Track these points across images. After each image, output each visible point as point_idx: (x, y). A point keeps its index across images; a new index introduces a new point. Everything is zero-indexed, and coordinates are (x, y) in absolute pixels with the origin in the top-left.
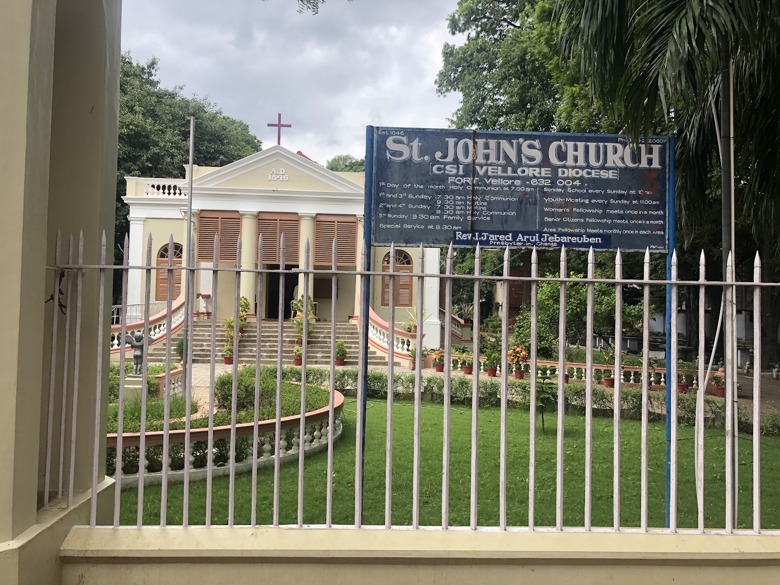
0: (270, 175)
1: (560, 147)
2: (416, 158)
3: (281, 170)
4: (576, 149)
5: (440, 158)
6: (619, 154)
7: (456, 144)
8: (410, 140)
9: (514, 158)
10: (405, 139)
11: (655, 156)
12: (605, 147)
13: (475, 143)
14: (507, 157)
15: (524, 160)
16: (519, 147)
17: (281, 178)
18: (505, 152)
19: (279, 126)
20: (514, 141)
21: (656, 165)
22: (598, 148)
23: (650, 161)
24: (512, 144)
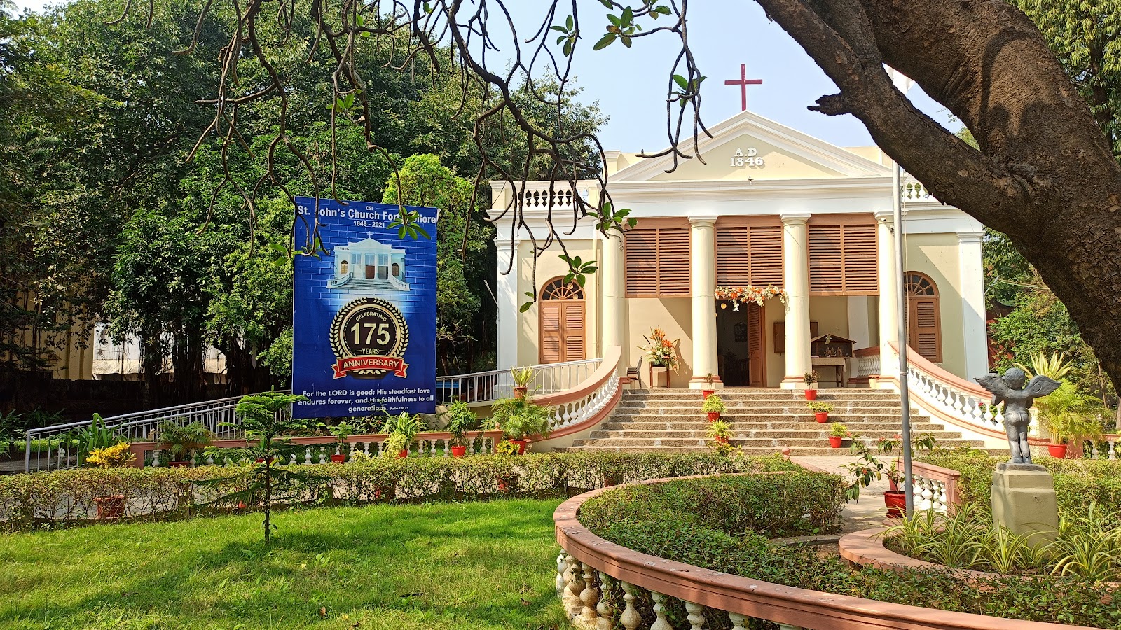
0: (733, 159)
3: (750, 149)
17: (751, 161)
19: (743, 83)
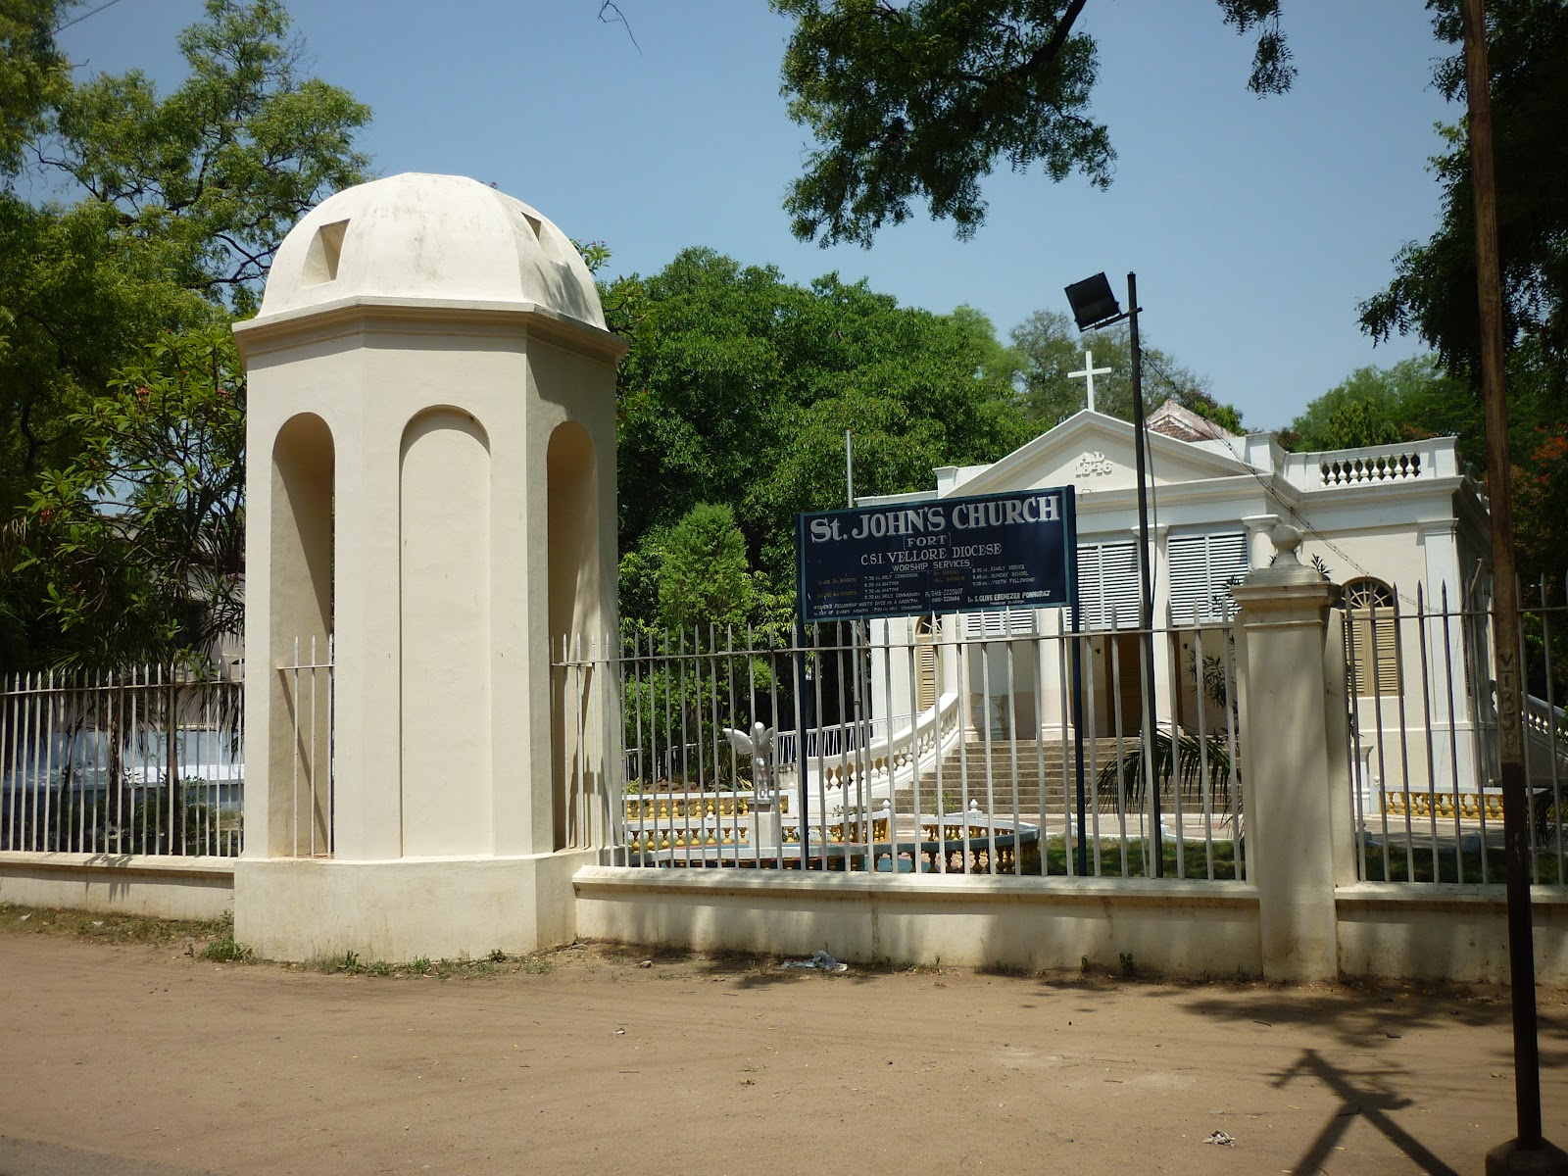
1: (961, 509)
2: (836, 537)
4: (976, 511)
5: (858, 535)
6: (1018, 511)
7: (870, 519)
8: (830, 522)
9: (921, 527)
10: (826, 521)
11: (1053, 508)
12: (1004, 506)
13: (887, 518)
14: (914, 526)
15: (930, 528)
16: (925, 515)
18: (912, 522)
20: (921, 511)
21: (1054, 517)
22: (997, 506)
23: (1049, 514)
24: (918, 514)
